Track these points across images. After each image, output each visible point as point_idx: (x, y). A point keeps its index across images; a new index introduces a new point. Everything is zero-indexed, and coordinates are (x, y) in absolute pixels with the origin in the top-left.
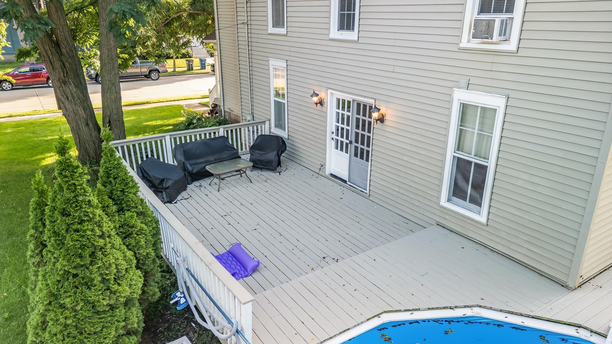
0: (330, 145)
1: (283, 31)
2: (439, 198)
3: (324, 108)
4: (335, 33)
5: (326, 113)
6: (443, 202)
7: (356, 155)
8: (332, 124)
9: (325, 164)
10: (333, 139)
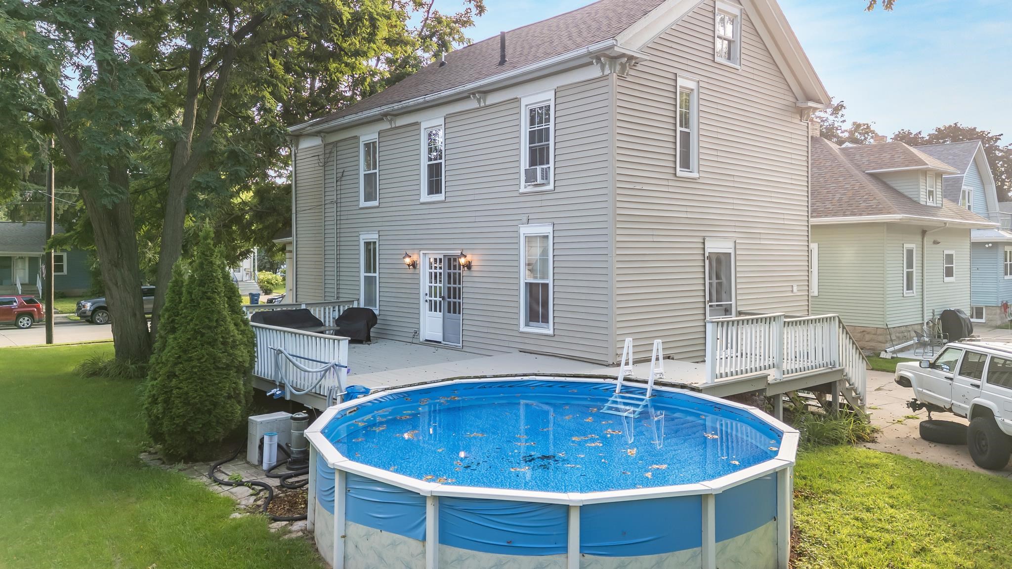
0: (424, 307)
1: (375, 203)
2: (518, 325)
3: (417, 270)
4: (425, 197)
5: (419, 274)
6: (523, 328)
7: (449, 312)
8: (425, 284)
9: (419, 329)
10: (426, 301)
